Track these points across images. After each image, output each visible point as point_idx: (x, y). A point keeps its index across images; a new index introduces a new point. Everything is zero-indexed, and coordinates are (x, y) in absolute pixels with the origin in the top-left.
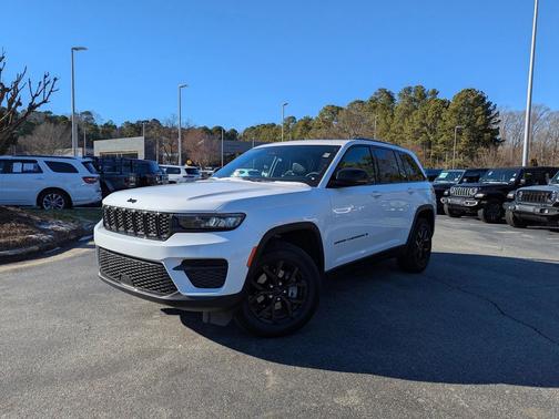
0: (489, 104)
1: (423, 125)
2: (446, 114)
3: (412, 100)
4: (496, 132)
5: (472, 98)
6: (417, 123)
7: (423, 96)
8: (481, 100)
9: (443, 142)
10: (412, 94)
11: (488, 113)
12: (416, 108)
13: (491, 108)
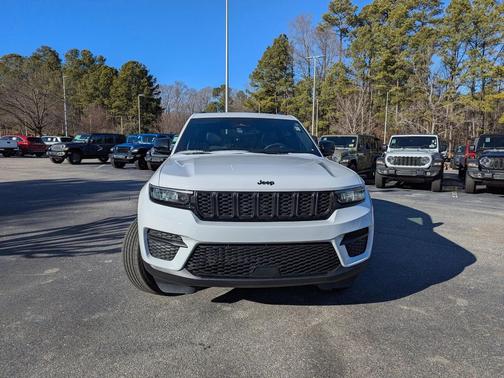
0: (150, 77)
1: (96, 89)
2: (116, 82)
3: (80, 63)
4: (158, 101)
5: (138, 70)
6: (89, 87)
7: (92, 61)
8: (144, 72)
9: (117, 107)
10: (80, 58)
11: (151, 84)
12: (86, 72)
13: (152, 81)
